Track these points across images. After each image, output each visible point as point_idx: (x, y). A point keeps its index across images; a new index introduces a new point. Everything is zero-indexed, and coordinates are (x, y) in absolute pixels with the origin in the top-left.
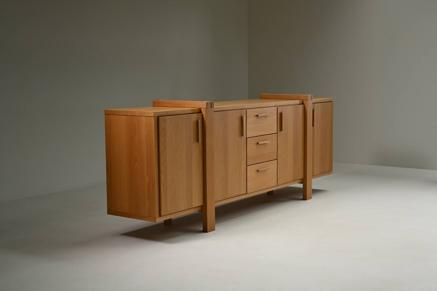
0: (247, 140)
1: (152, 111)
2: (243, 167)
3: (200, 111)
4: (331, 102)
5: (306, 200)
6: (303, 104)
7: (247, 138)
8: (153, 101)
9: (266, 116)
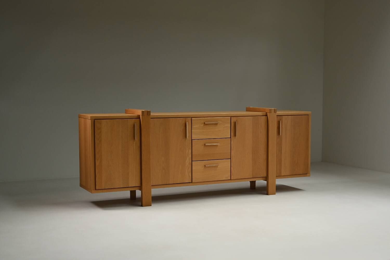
0: (193, 142)
1: (89, 116)
2: (187, 162)
3: (138, 117)
4: (308, 115)
5: (268, 195)
6: (266, 115)
7: (192, 140)
8: (125, 110)
9: (216, 124)
